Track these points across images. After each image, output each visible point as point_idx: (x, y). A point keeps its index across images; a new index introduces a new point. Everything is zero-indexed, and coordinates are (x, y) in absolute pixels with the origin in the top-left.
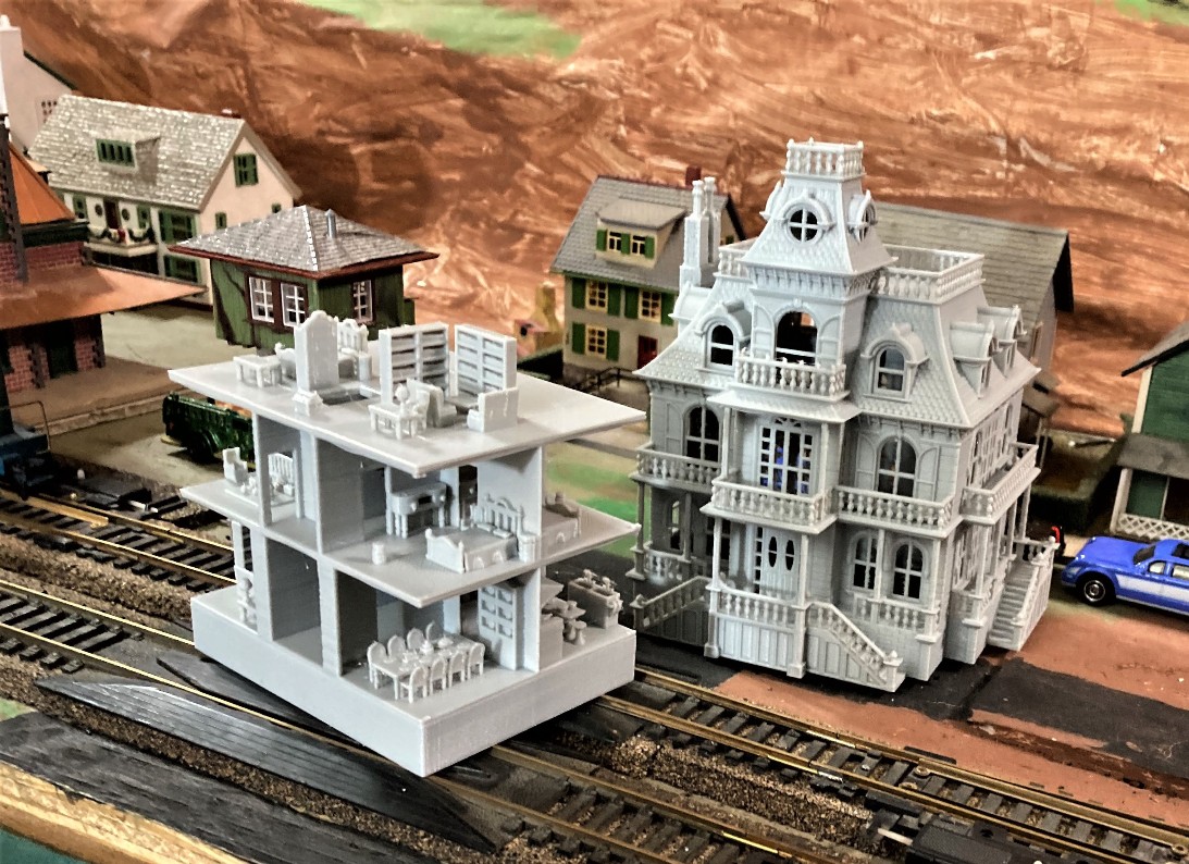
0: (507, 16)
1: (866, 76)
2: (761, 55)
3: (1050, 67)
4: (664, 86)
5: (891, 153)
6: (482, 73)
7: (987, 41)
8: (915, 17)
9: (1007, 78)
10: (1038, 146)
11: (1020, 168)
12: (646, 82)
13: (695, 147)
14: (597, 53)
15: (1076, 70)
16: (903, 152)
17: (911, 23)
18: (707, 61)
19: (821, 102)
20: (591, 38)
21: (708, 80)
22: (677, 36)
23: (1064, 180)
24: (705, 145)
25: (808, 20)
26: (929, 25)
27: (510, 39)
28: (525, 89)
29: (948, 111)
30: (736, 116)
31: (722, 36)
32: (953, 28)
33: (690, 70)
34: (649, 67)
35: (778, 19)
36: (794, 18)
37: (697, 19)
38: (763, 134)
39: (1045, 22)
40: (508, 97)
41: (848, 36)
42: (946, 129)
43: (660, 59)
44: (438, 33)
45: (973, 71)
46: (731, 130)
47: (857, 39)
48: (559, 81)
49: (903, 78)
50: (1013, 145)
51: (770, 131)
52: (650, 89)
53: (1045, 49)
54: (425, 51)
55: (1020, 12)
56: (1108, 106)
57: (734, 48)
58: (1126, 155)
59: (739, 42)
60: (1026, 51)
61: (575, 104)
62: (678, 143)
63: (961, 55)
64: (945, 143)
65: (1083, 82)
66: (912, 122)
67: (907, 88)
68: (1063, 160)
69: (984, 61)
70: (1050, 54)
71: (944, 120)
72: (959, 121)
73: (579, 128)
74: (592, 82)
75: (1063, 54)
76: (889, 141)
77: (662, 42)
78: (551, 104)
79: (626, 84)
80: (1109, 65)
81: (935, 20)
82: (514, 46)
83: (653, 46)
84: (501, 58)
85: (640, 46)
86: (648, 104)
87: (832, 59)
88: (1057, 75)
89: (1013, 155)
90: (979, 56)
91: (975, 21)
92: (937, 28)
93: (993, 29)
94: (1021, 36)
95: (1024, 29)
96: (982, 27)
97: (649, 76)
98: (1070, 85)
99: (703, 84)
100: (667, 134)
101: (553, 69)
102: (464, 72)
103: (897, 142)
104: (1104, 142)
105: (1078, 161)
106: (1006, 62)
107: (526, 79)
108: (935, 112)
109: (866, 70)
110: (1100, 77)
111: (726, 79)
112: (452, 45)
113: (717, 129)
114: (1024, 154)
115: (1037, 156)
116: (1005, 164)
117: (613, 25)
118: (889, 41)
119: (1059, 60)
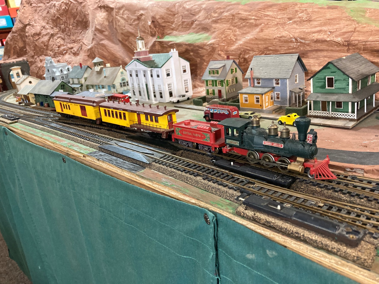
0: (199, 35)
1: (265, 32)
2: (245, 32)
3: (304, 21)
4: (227, 42)
6: (195, 46)
7: (290, 19)
8: (275, 18)
9: (295, 26)
10: (302, 39)
11: (299, 44)
12: (223, 42)
14: (214, 38)
16: (274, 46)
17: (273, 19)
18: (235, 35)
19: (256, 39)
20: (213, 35)
21: (235, 39)
22: (229, 32)
23: (308, 45)
25: (253, 23)
26: (278, 18)
27: (200, 39)
28: (202, 48)
29: (282, 35)
30: (240, 45)
31: (237, 30)
32: (283, 18)
33: (231, 38)
34: (224, 39)
36: (251, 23)
37: (232, 28)
38: (246, 47)
39: (302, 12)
40: (200, 50)
41: (261, 24)
42: (282, 39)
43: (226, 37)
44: (188, 41)
45: (287, 26)
46: (240, 48)
47: (263, 25)
48: (208, 45)
49: (272, 30)
50: (296, 40)
52: (224, 43)
53: (302, 18)
54: (186, 45)
55: (297, 11)
56: (317, 27)
57: (240, 31)
58: (321, 36)
60: (298, 19)
61: (211, 49)
63: (285, 23)
64: (282, 42)
65: (311, 23)
66: (275, 39)
67: (274, 32)
68: (307, 40)
69: (290, 23)
70: (304, 18)
71: (281, 37)
72: (284, 36)
73: (212, 54)
74: (213, 44)
76: (271, 44)
77: (226, 34)
78: (207, 50)
79: (220, 43)
82: (200, 40)
83: (224, 35)
84: (198, 43)
85: (222, 35)
86: (224, 46)
87: (258, 30)
88: (305, 23)
89: (297, 41)
90: (288, 22)
91: (287, 15)
93: (291, 16)
94: (297, 16)
96: (288, 17)
97: (224, 41)
98: (308, 24)
99: (234, 40)
100: (228, 51)
101: (207, 43)
102: (192, 47)
103: (272, 44)
104: (315, 35)
105: (310, 40)
106: (295, 22)
107: (202, 46)
108: (279, 36)
109: (265, 30)
110: (315, 21)
111: (239, 38)
112: (189, 42)
113: (237, 48)
114: (299, 41)
115: (302, 41)
116: (295, 44)
117: (217, 32)
118: (269, 23)
119: (306, 19)
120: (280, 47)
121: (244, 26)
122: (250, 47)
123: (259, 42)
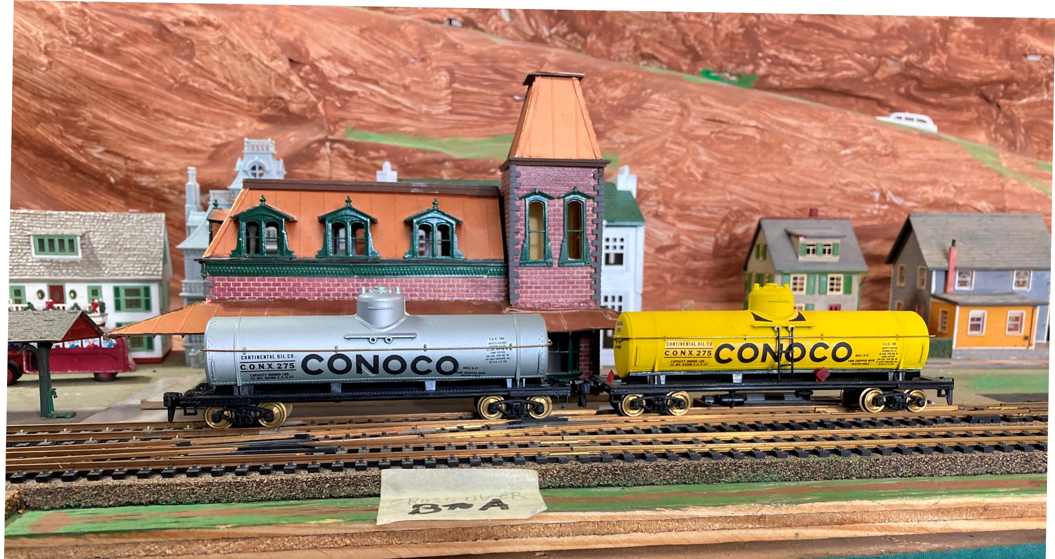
1: (798, 165)
2: (731, 159)
3: (880, 155)
4: (680, 181)
7: (845, 145)
8: (806, 134)
9: (863, 162)
10: (898, 194)
11: (885, 207)
12: (670, 178)
13: (706, 215)
14: (637, 162)
15: (894, 155)
16: (826, 205)
17: (806, 138)
18: (699, 165)
19: (780, 181)
21: (702, 175)
22: (678, 151)
24: (710, 213)
25: (754, 138)
26: (814, 138)
29: (849, 180)
30: (731, 193)
31: (701, 150)
32: (825, 139)
33: (691, 170)
34: (671, 169)
35: (735, 138)
36: (745, 137)
37: (685, 141)
38: (748, 202)
39: (868, 133)
41: (780, 144)
42: (849, 189)
43: (674, 164)
45: (845, 160)
46: (729, 202)
47: (785, 146)
49: (815, 165)
50: (883, 195)
51: (751, 200)
52: (673, 182)
53: (875, 147)
55: (855, 130)
56: (919, 172)
57: (712, 156)
58: (940, 194)
59: (714, 153)
60: (865, 149)
62: (694, 213)
63: (836, 153)
64: (848, 197)
65: (900, 162)
66: (831, 187)
67: (820, 170)
68: (911, 200)
69: (846, 155)
70: (879, 148)
71: (847, 185)
72: (854, 185)
75: (885, 148)
76: (819, 200)
77: (672, 155)
79: (660, 180)
80: (909, 152)
81: (816, 135)
83: (668, 157)
85: (662, 158)
86: (673, 191)
88: (885, 159)
89: (883, 201)
90: (843, 152)
91: (835, 135)
92: (819, 139)
93: (845, 138)
94: (860, 141)
95: (860, 138)
96: (839, 137)
97: (673, 174)
98: (893, 163)
99: (699, 177)
100: (688, 208)
103: (823, 200)
104: (928, 188)
105: (919, 200)
106: (857, 154)
108: (842, 181)
109: (795, 162)
110: (907, 158)
111: (713, 174)
113: (718, 202)
114: (888, 199)
115: (895, 200)
116: (877, 206)
117: (641, 146)
118: (800, 147)
119: (883, 152)
120: (840, 210)
121: (727, 142)
122: (759, 202)
123: (788, 192)
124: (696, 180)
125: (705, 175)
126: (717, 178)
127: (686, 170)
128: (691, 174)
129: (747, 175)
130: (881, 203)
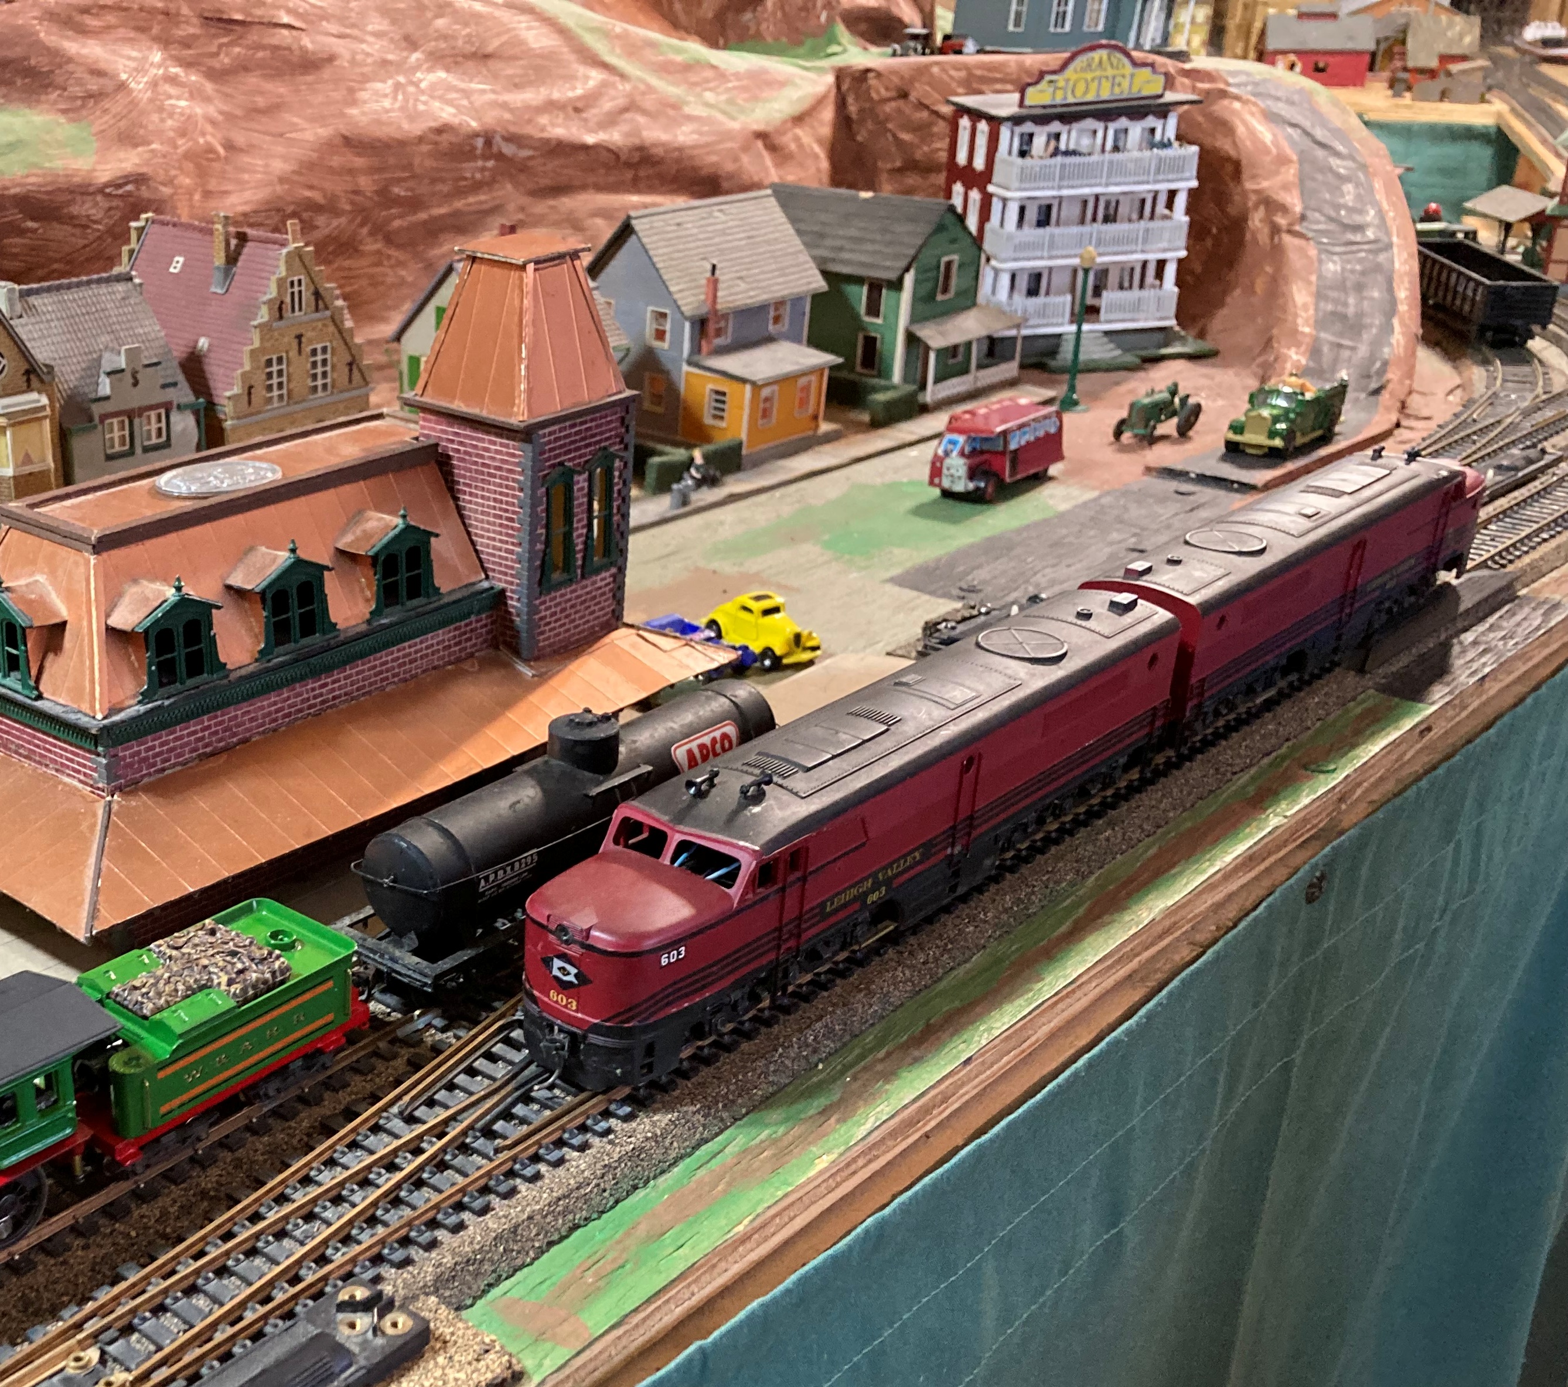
2: (261, 101)
5: (404, 180)
11: (490, 164)
14: (128, 138)
19: (348, 142)
30: (282, 180)
33: (209, 138)
38: (308, 193)
43: (183, 133)
50: (488, 142)
58: (560, 128)
59: (229, 91)
64: (443, 155)
66: (421, 139)
68: (526, 146)
71: (440, 131)
74: (140, 180)
76: (404, 168)
78: (86, 225)
79: (173, 172)
89: (487, 152)
97: (187, 156)
99: (221, 151)
104: (543, 120)
111: (240, 138)
113: (268, 202)
114: (495, 149)
115: (505, 149)
120: (434, 181)
121: (243, 67)
122: (322, 190)
123: (360, 162)
124: (218, 158)
125: (230, 146)
126: (250, 149)
127: (201, 141)
128: (211, 150)
129: (293, 135)
130: (485, 157)
